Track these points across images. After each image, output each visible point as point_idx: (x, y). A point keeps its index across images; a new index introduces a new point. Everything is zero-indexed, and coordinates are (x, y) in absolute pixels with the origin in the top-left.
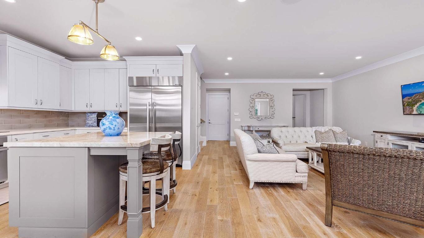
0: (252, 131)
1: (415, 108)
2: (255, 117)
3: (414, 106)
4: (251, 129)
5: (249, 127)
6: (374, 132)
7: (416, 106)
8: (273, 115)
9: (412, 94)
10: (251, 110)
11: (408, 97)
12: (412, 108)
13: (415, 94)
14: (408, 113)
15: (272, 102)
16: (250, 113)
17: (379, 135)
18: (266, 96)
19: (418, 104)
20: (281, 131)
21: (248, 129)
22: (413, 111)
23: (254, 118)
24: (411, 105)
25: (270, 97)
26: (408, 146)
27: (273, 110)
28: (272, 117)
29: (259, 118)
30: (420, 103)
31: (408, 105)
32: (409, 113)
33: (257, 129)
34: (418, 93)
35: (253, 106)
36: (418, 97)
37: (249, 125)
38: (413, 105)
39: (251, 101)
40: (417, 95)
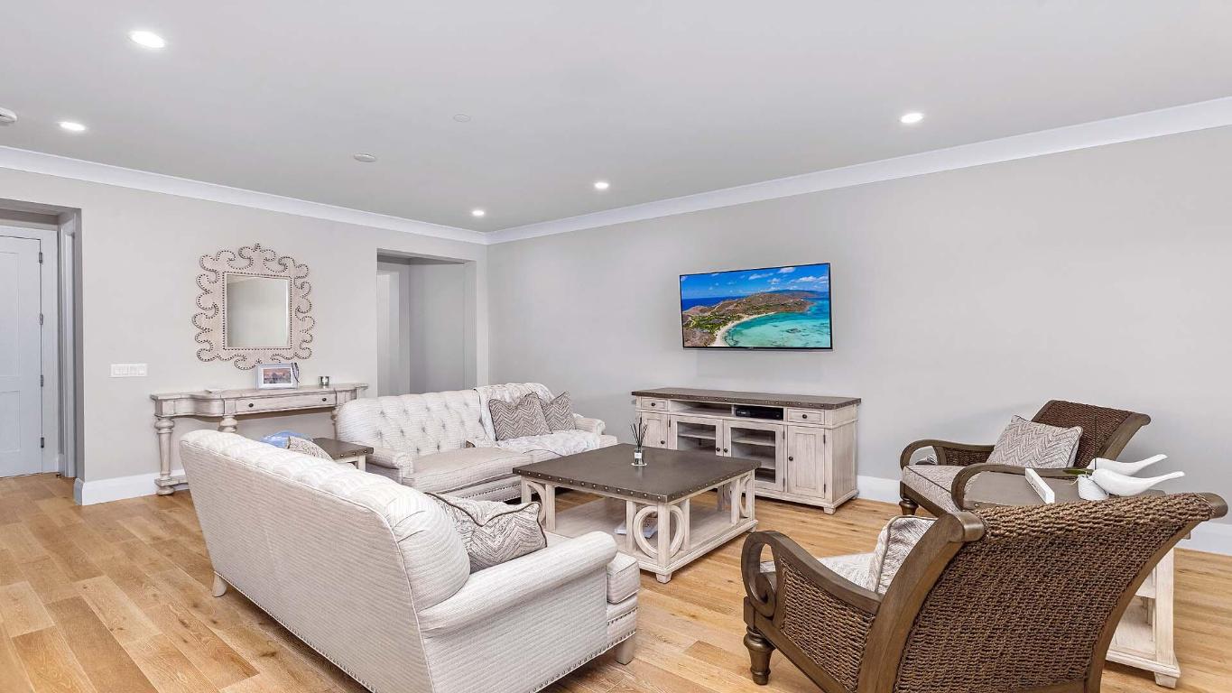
0: (220, 418)
1: (720, 333)
2: (224, 354)
3: (719, 329)
4: (215, 409)
5: (195, 399)
6: (634, 394)
7: (724, 329)
8: (304, 345)
9: (717, 300)
10: (204, 323)
11: (702, 307)
12: (712, 333)
13: (724, 299)
14: (697, 342)
15: (302, 293)
16: (202, 338)
17: (648, 401)
18: (275, 266)
19: (730, 325)
20: (382, 413)
21: (196, 409)
22: (713, 339)
23: (219, 357)
24: (712, 325)
25: (292, 271)
26: (715, 427)
27: (308, 323)
28: (301, 353)
29: (244, 358)
30: (737, 322)
31: (698, 326)
32: (702, 345)
33: (242, 408)
34: (733, 298)
35: (215, 306)
36: (731, 307)
37: (198, 390)
38: (717, 326)
39: (204, 282)
40: (731, 304)
